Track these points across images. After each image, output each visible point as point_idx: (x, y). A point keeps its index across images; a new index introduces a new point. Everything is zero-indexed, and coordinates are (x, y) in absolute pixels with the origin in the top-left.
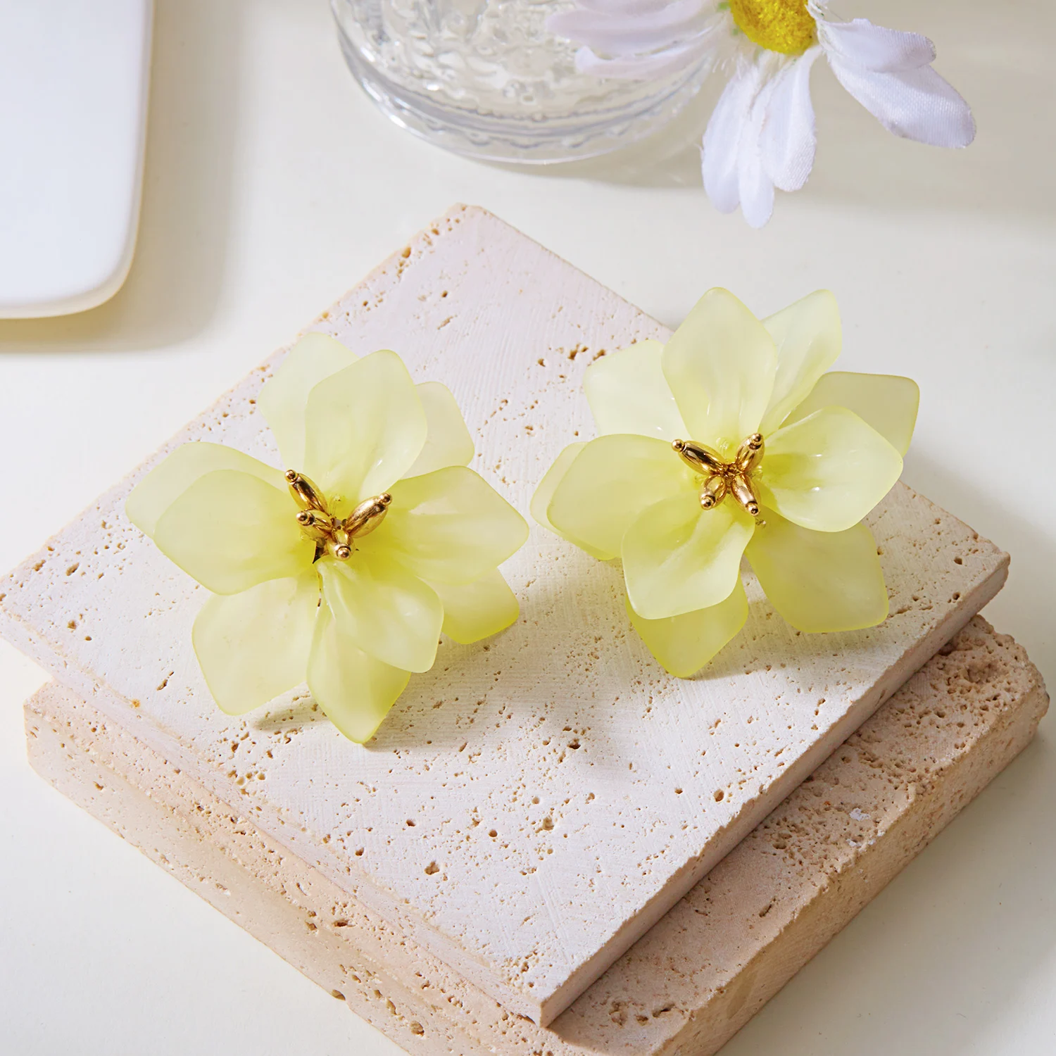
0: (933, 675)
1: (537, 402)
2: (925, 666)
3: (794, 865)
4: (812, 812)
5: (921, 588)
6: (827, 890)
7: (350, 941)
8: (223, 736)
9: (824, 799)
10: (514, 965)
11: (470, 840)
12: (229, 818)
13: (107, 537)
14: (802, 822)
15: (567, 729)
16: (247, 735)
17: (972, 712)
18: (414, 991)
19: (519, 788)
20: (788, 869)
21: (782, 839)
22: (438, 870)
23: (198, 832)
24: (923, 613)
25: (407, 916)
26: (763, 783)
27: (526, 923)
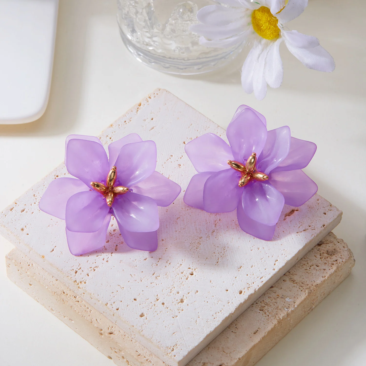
0: (315, 252)
1: (182, 156)
2: (312, 249)
3: (266, 316)
5: (312, 222)
6: (277, 325)
7: (114, 339)
8: (72, 268)
9: (277, 294)
10: (169, 349)
11: (155, 306)
12: (74, 297)
13: (35, 200)
14: (269, 302)
15: (189, 268)
16: (80, 268)
17: (328, 265)
18: (135, 357)
19: (172, 288)
20: (264, 318)
21: (262, 307)
22: (144, 316)
23: (63, 301)
24: (312, 231)
25: (133, 331)
26: (256, 288)
27: (173, 334)
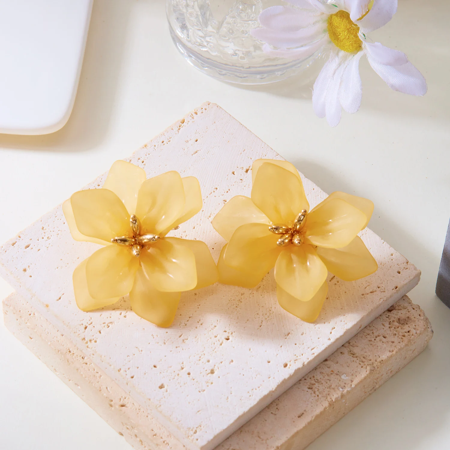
0: (383, 320)
1: (229, 190)
2: (380, 315)
3: (315, 397)
4: (325, 374)
5: (382, 282)
6: (328, 408)
7: (126, 413)
8: (82, 322)
9: (331, 369)
10: (191, 430)
11: (179, 376)
12: (81, 357)
13: (43, 234)
14: (321, 378)
15: (225, 331)
16: (92, 323)
17: (398, 337)
18: (149, 436)
19: (202, 355)
20: (312, 398)
21: (311, 385)
22: (164, 387)
23: (68, 361)
24: (381, 294)
25: (149, 406)
26: (305, 361)
27: (198, 413)
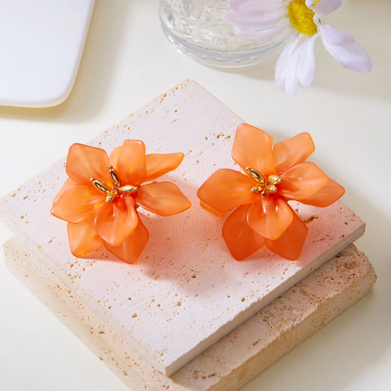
0: (332, 264)
1: (202, 152)
2: (329, 260)
3: (269, 328)
4: (279, 309)
5: (330, 232)
6: (279, 338)
7: (104, 339)
8: (68, 261)
9: (284, 305)
10: (158, 353)
11: (150, 307)
12: (68, 291)
13: (40, 187)
14: (274, 313)
15: (192, 271)
16: (77, 262)
17: (344, 279)
18: (123, 359)
19: (171, 290)
20: (266, 329)
21: (266, 318)
22: (137, 316)
23: (56, 295)
24: (329, 241)
25: (123, 332)
26: (260, 297)
27: (165, 338)
